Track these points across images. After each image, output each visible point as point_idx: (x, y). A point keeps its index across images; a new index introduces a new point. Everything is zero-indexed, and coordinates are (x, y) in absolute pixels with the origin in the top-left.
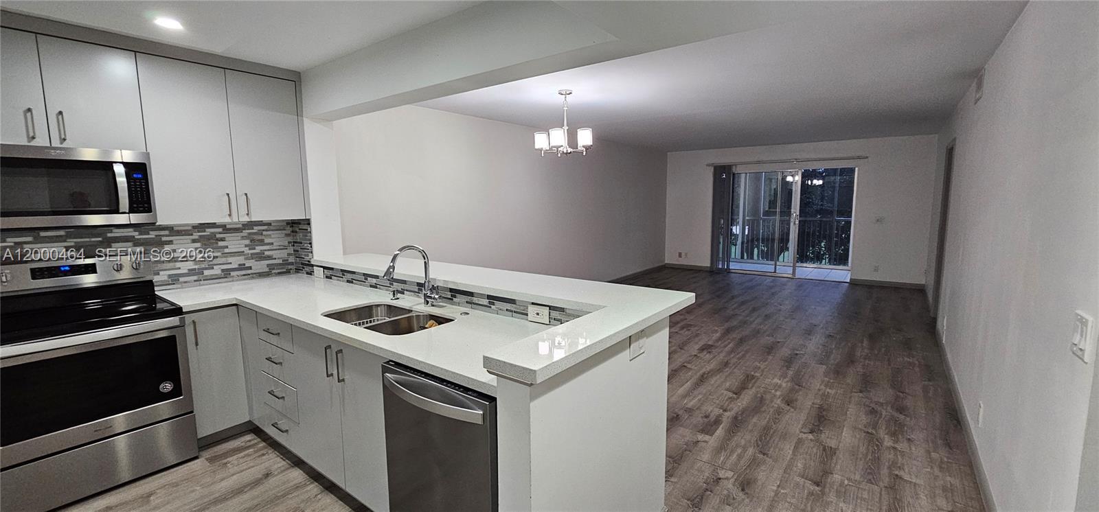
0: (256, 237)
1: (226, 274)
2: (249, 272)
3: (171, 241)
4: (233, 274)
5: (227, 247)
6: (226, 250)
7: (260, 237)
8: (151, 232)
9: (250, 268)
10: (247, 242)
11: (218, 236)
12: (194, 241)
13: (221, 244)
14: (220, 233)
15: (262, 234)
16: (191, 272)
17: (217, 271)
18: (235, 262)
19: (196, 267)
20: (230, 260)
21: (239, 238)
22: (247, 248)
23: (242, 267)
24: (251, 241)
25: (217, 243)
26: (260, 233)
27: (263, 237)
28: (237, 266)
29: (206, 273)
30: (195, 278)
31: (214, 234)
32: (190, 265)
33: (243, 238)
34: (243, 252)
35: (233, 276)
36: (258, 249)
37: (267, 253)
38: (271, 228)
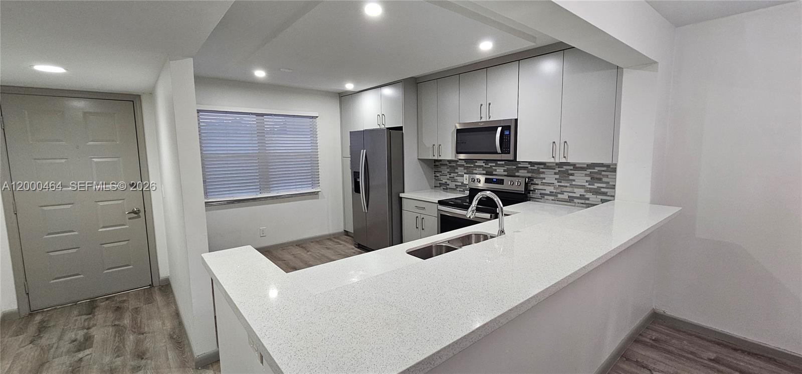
0: (595, 176)
1: (571, 200)
2: (587, 202)
3: (544, 172)
4: (576, 200)
5: (574, 180)
6: (574, 183)
7: (599, 176)
8: (536, 166)
9: (588, 199)
10: (589, 179)
11: (570, 172)
12: (555, 174)
13: (571, 177)
14: (571, 170)
15: (601, 174)
16: (551, 194)
17: (565, 196)
18: (579, 192)
19: (555, 191)
20: (576, 190)
21: (584, 175)
22: (588, 184)
23: (582, 197)
24: (591, 178)
25: (568, 177)
26: (600, 172)
27: (601, 177)
28: (579, 196)
29: (559, 196)
30: (553, 198)
31: (567, 170)
32: (551, 189)
33: (586, 175)
34: (585, 186)
35: (575, 203)
36: (597, 185)
37: (603, 190)
38: (609, 169)
